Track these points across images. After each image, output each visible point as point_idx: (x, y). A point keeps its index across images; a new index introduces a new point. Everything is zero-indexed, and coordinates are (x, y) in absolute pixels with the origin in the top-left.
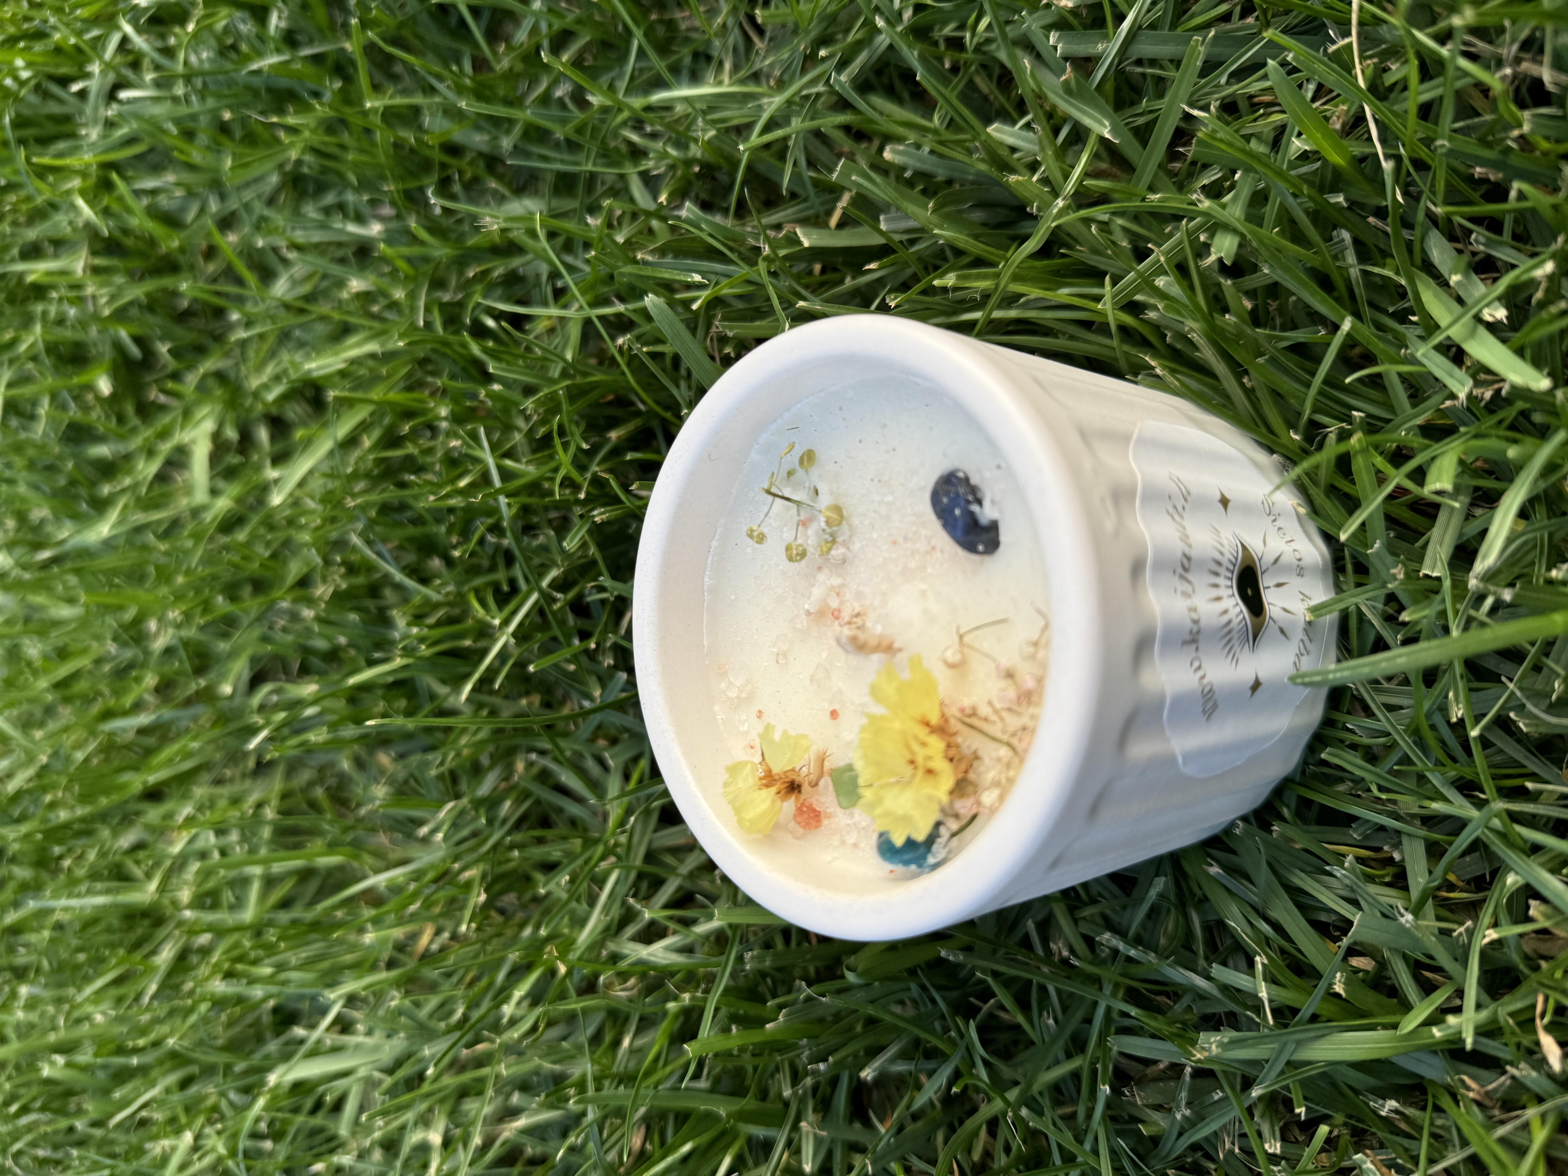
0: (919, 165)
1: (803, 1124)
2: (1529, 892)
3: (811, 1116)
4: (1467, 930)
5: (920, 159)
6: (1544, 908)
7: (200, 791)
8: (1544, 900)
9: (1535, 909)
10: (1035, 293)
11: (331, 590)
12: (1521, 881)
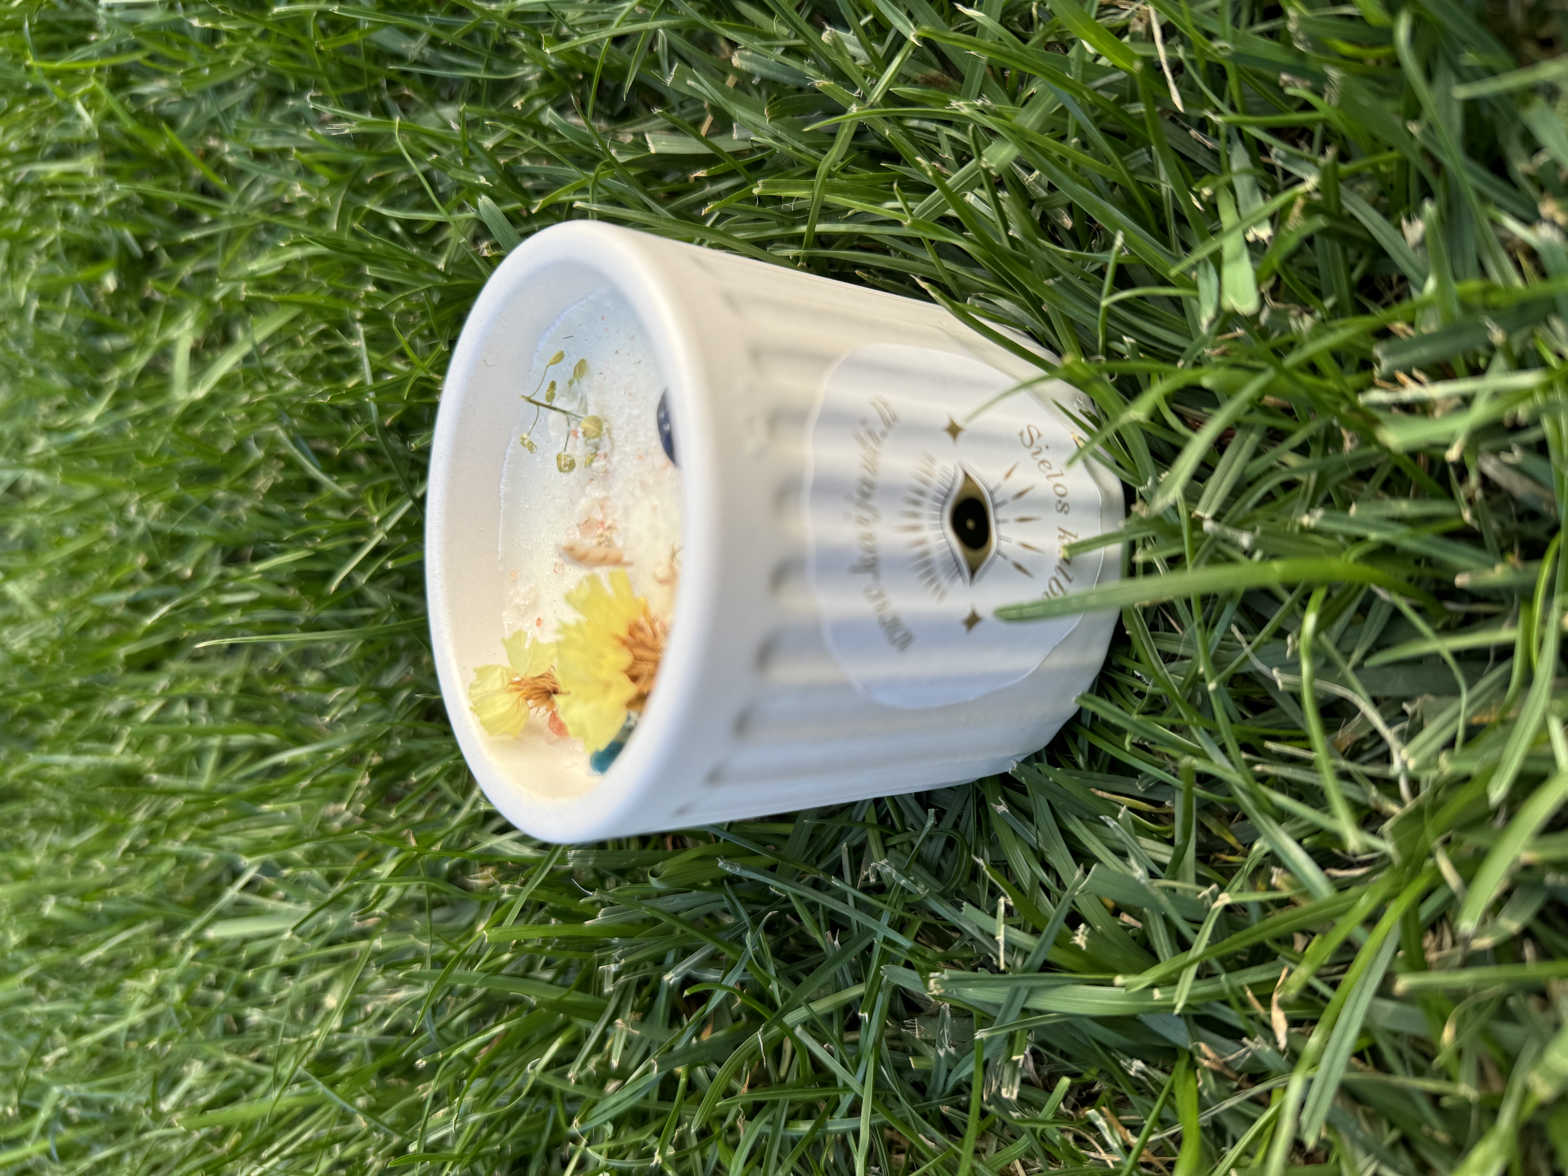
0: (765, 72)
1: (619, 1021)
2: (1273, 858)
3: (628, 1015)
4: (1212, 893)
5: (767, 66)
6: (1286, 876)
7: (175, 666)
8: (1286, 869)
9: (1277, 877)
10: (857, 205)
11: (270, 483)
12: (1267, 848)
